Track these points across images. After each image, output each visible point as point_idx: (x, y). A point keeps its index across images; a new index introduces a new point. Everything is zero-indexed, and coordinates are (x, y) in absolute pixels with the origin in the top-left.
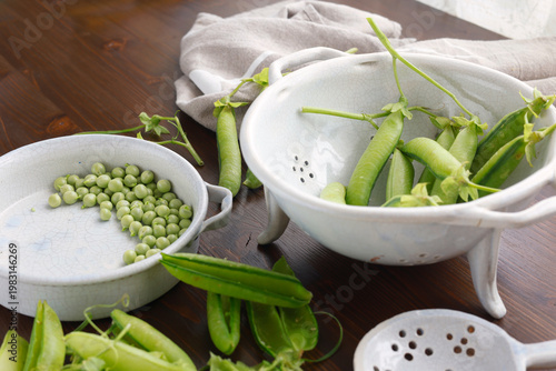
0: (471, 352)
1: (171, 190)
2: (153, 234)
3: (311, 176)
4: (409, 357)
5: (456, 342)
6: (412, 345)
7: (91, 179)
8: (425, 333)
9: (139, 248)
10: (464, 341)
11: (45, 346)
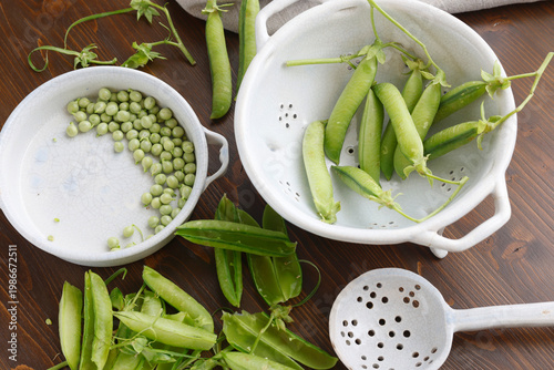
0: (416, 304)
1: (173, 117)
2: (162, 172)
3: (295, 116)
4: (370, 305)
5: (406, 294)
6: (373, 295)
7: (101, 106)
8: (383, 285)
9: (154, 190)
10: (412, 294)
11: (98, 313)
